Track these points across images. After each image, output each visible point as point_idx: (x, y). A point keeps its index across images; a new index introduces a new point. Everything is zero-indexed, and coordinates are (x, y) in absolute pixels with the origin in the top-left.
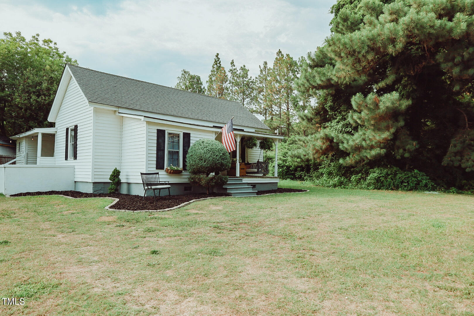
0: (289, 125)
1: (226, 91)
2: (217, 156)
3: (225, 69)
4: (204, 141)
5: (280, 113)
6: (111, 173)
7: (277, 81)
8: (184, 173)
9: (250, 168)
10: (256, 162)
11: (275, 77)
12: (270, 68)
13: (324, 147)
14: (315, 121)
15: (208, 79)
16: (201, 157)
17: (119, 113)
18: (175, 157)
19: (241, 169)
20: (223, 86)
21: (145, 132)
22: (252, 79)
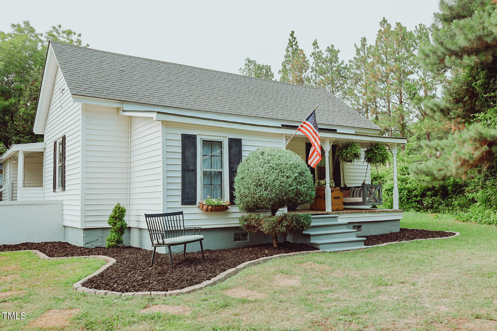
0: (403, 126)
1: (307, 83)
2: (288, 177)
3: (304, 52)
4: (263, 151)
5: (389, 110)
6: (111, 213)
7: (383, 64)
8: (232, 209)
9: (348, 195)
10: (360, 185)
11: (379, 57)
12: (371, 46)
13: (477, 154)
14: (455, 113)
15: (281, 68)
16: (259, 180)
17: (123, 111)
18: (217, 182)
19: (334, 198)
20: (303, 76)
21: (160, 140)
22: (345, 64)
